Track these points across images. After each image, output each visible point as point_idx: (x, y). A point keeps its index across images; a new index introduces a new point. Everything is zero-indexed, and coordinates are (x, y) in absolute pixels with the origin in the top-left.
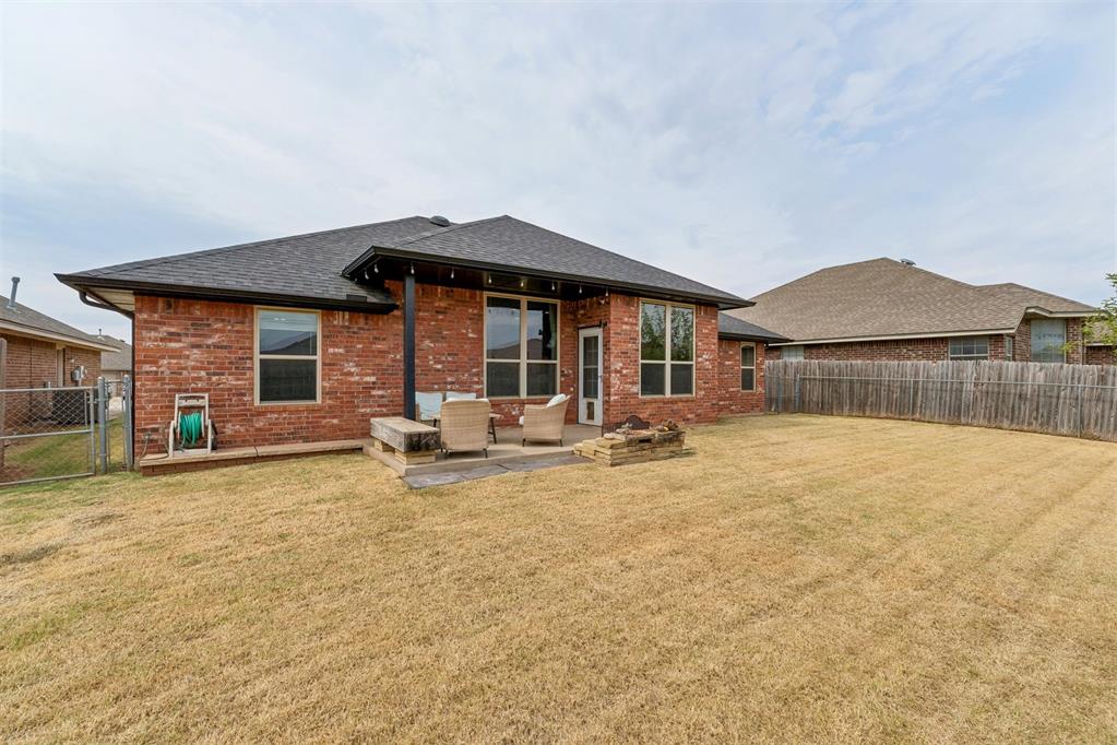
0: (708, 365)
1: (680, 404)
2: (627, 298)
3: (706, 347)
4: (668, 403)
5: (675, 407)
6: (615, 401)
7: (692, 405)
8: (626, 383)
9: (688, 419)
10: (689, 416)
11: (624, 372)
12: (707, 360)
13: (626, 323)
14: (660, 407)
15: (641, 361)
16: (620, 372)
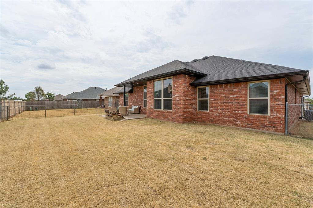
0: (178, 99)
1: (166, 113)
2: (150, 81)
3: (177, 92)
4: (162, 112)
5: (164, 114)
6: (148, 110)
7: (171, 114)
8: (150, 105)
9: (169, 119)
10: (169, 118)
11: (150, 102)
12: (177, 97)
13: (150, 88)
14: (159, 113)
15: (154, 99)
16: (148, 102)
